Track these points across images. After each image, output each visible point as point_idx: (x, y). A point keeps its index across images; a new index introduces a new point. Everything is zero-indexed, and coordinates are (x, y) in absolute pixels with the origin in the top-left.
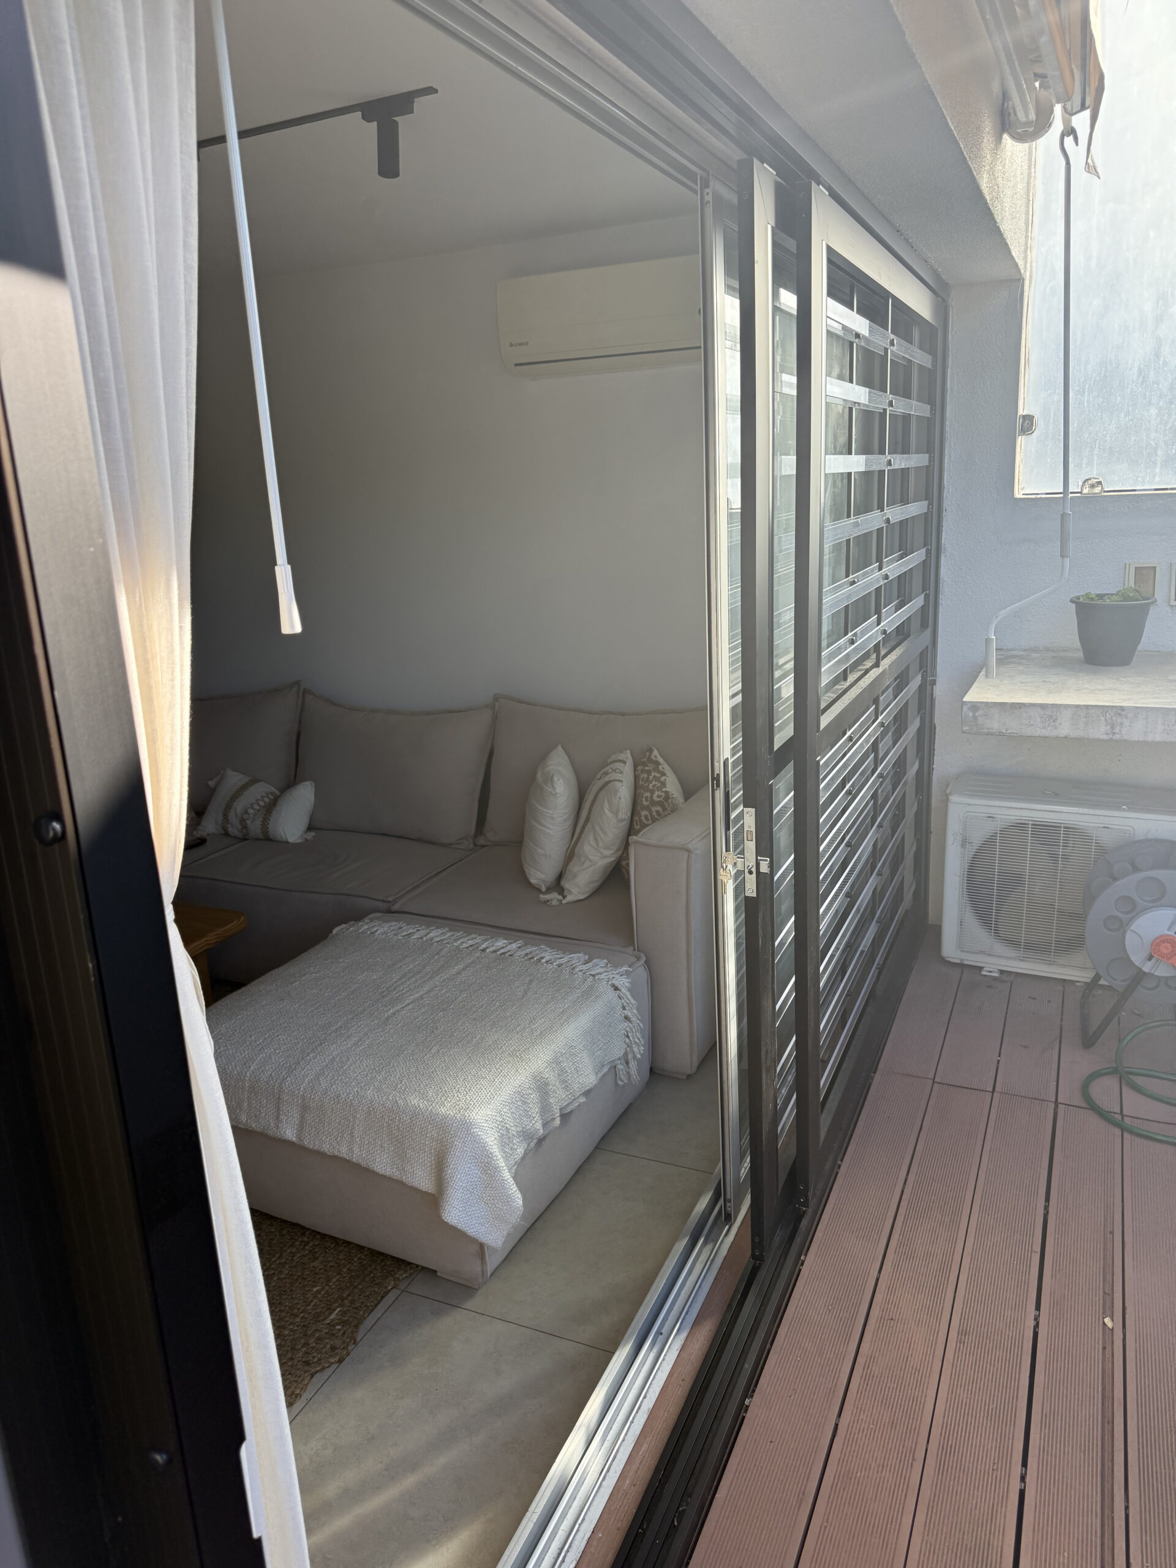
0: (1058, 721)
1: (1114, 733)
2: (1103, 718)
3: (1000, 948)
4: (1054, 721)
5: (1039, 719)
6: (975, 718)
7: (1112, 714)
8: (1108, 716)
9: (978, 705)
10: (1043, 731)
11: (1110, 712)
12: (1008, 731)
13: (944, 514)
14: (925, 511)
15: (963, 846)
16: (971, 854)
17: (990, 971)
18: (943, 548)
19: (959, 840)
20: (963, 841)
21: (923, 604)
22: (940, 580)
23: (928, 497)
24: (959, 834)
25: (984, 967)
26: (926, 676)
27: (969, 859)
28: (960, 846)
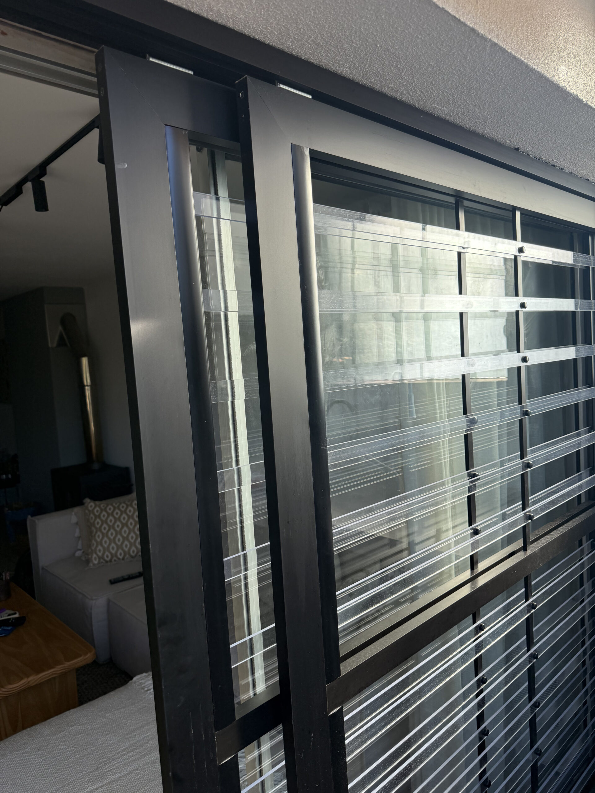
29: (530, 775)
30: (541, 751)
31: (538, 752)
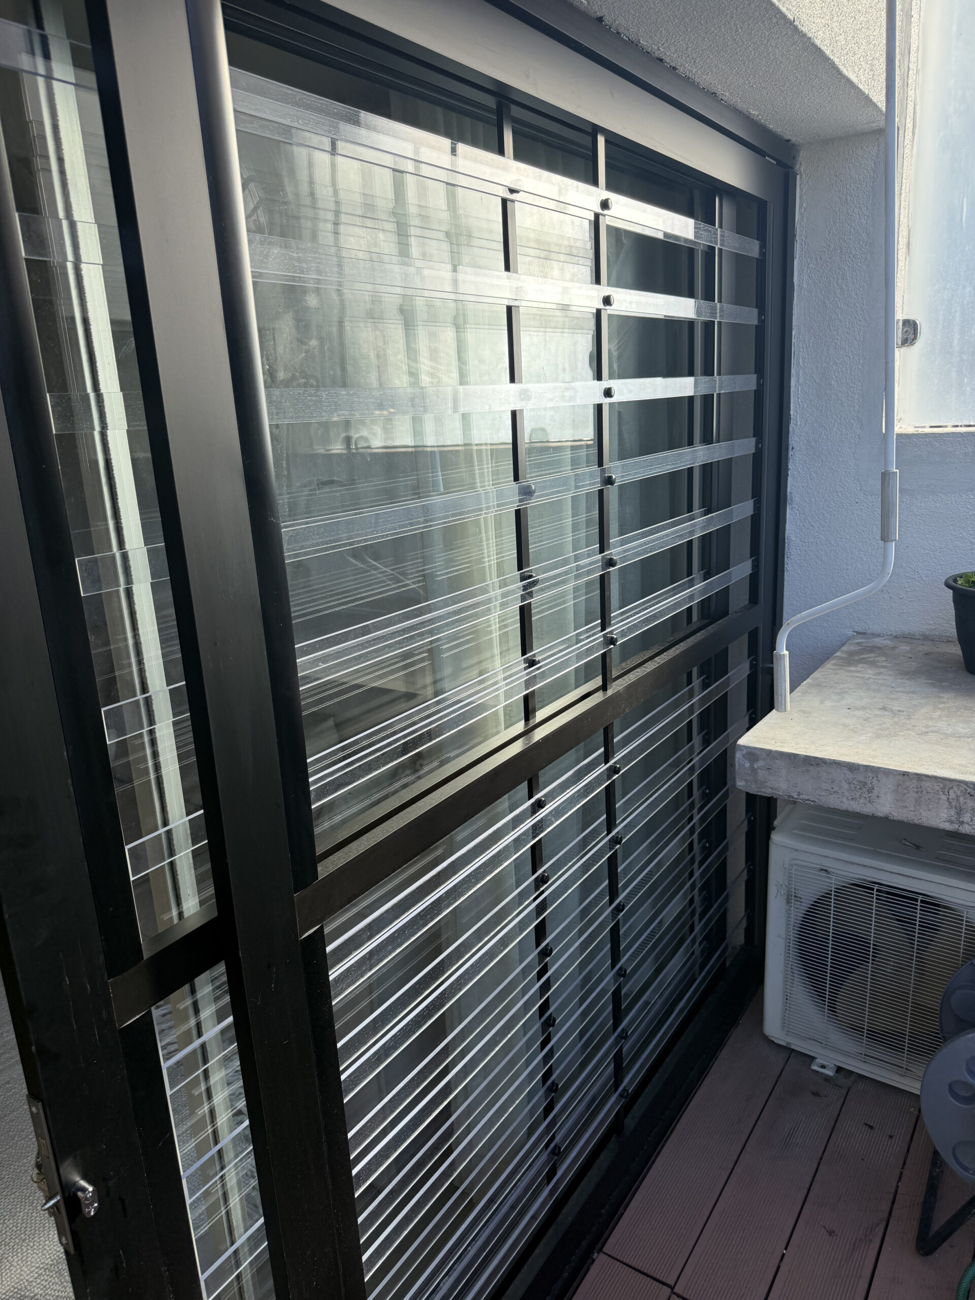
0: (875, 792)
1: (962, 823)
2: (944, 797)
3: (837, 1038)
4: (870, 791)
5: (846, 786)
6: (754, 770)
7: (958, 793)
8: (952, 795)
9: (758, 752)
10: (851, 802)
11: (955, 788)
12: (801, 797)
13: (791, 453)
14: (753, 451)
15: (788, 902)
16: (800, 913)
17: (823, 1067)
18: (788, 498)
19: (784, 894)
20: (788, 896)
21: (751, 572)
22: (784, 539)
23: (758, 433)
24: (784, 886)
25: (816, 1058)
26: (756, 664)
27: (797, 919)
28: (785, 901)
29: (610, 1004)
30: (625, 972)
31: (623, 974)
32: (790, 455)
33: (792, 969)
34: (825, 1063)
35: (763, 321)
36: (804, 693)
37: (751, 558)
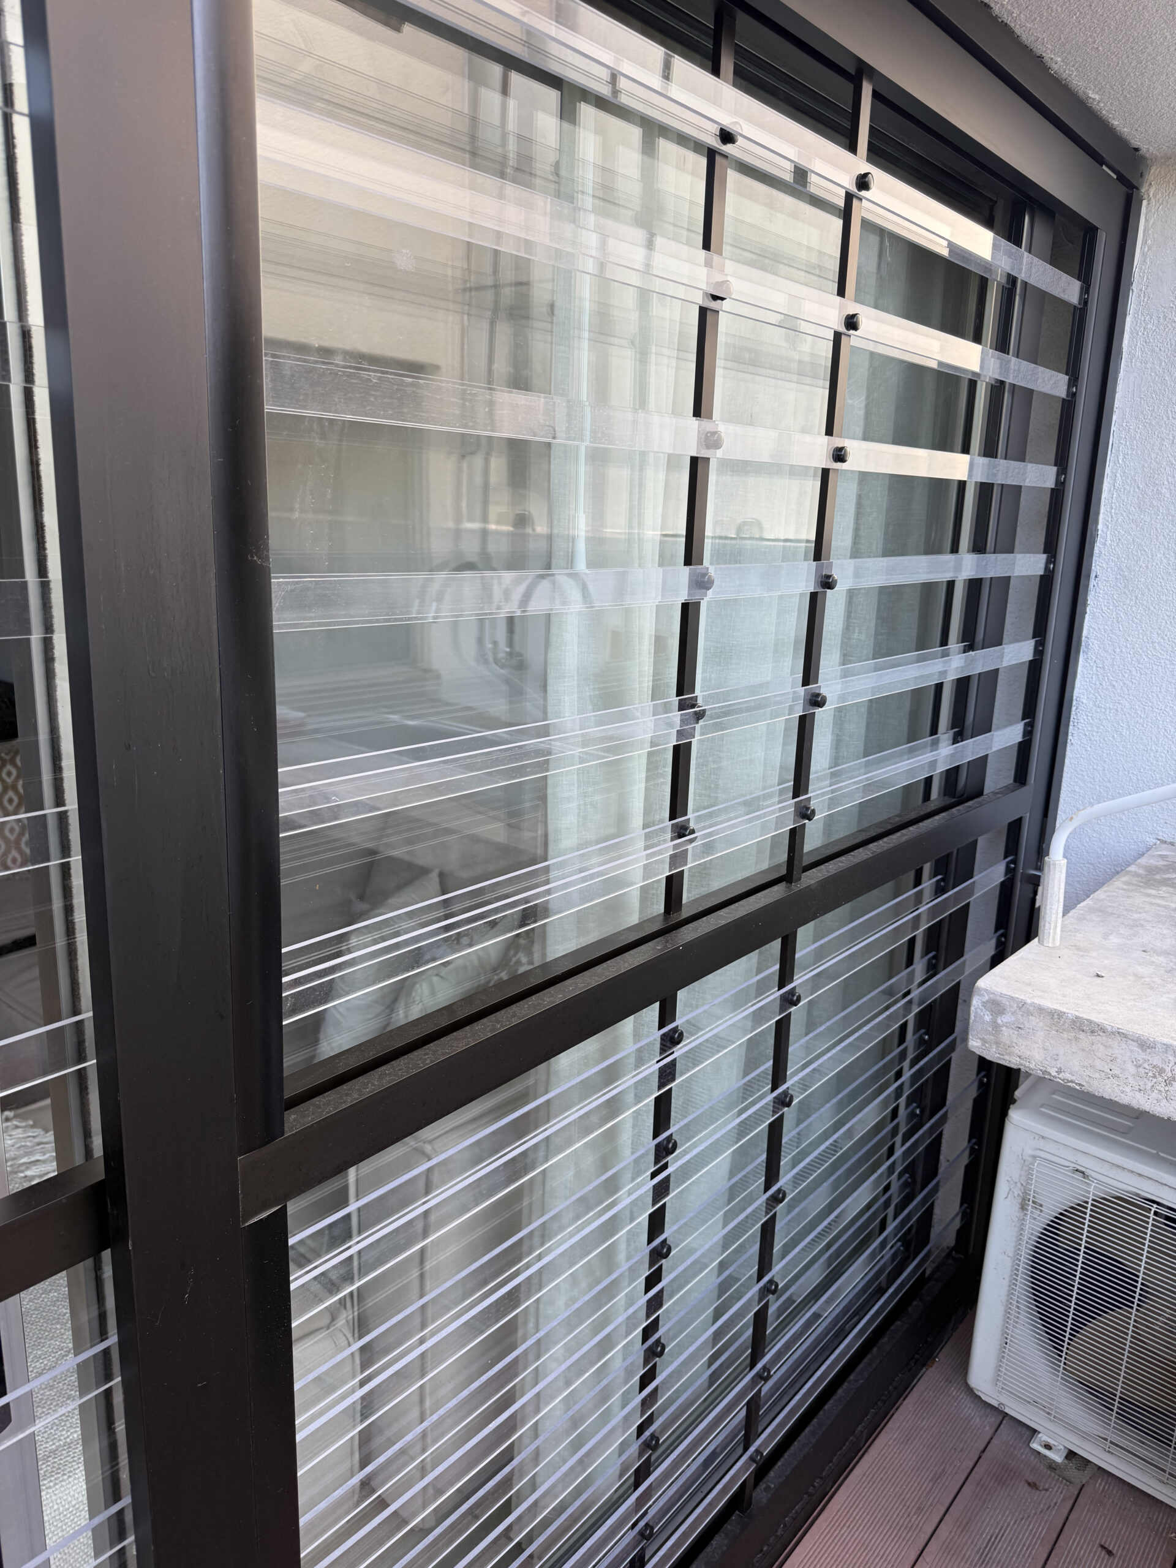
5: (1132, 1070)
6: (996, 1027)
9: (1004, 1001)
10: (1138, 1095)
12: (1062, 1075)
13: (1092, 582)
14: (1041, 572)
15: (1023, 1208)
16: (1038, 1225)
17: (1048, 1447)
18: (1083, 644)
19: (1019, 1195)
20: (1024, 1199)
21: (1020, 740)
22: (1071, 700)
23: (1050, 548)
24: (1019, 1185)
25: (1039, 1432)
26: (1014, 869)
27: (1032, 1234)
28: (1018, 1207)
29: (750, 1332)
30: (777, 1285)
31: (770, 1289)
32: (1091, 586)
33: (1017, 1302)
34: (1051, 1442)
35: (1074, 395)
36: (1080, 919)
37: (1023, 719)
